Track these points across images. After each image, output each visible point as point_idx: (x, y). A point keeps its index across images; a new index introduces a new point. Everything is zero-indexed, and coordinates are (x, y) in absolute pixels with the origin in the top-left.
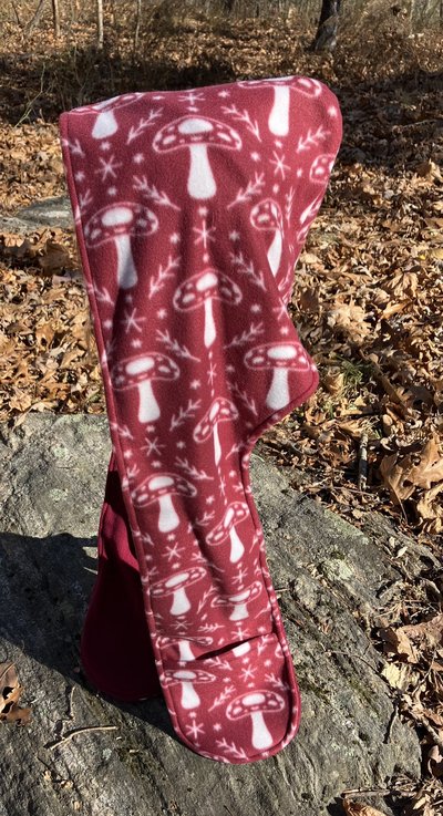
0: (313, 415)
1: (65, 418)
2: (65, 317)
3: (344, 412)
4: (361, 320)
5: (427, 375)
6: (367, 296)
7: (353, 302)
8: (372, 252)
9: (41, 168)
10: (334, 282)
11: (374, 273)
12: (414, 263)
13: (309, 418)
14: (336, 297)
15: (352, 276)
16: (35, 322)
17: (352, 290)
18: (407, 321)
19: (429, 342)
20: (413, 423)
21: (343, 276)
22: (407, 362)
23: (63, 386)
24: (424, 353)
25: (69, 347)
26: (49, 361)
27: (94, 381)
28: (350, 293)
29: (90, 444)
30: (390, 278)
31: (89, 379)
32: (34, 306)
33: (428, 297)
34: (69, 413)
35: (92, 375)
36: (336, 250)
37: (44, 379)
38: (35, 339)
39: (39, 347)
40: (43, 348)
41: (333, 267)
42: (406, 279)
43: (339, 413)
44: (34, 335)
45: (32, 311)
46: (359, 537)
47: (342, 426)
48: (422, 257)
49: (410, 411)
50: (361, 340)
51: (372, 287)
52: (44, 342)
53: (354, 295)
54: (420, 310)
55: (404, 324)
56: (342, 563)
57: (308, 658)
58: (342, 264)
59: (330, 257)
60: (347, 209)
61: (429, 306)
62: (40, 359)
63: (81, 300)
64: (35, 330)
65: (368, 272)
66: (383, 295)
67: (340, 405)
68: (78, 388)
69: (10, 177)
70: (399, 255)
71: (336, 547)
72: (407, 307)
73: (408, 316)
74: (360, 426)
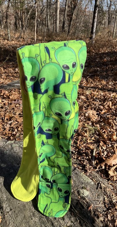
0: (80, 142)
1: (9, 142)
2: (14, 112)
3: (89, 141)
4: (95, 114)
5: (113, 131)
6: (97, 108)
7: (93, 109)
8: (100, 95)
9: (16, 73)
10: (88, 103)
11: (100, 101)
12: (111, 98)
13: (79, 143)
14: (89, 108)
15: (94, 102)
16: (5, 114)
17: (93, 106)
18: (108, 115)
19: (114, 121)
20: (109, 145)
21: (92, 102)
22: (107, 127)
23: (10, 132)
24: (112, 124)
25: (13, 121)
26: (8, 125)
27: (19, 131)
28: (93, 107)
29: (15, 150)
30: (104, 103)
31: (18, 130)
32: (6, 109)
33: (115, 108)
34: (11, 140)
35: (18, 129)
36: (90, 95)
37: (6, 130)
38: (5, 119)
39: (6, 121)
40: (7, 121)
41: (89, 99)
42: (108, 103)
43: (87, 142)
44: (4, 117)
45: (6, 111)
46: (90, 182)
47: (88, 146)
48: (114, 97)
49: (108, 142)
50: (95, 120)
51: (99, 105)
52: (7, 119)
53: (94, 107)
54: (112, 112)
55: (107, 116)
56: (85, 191)
57: (72, 223)
58: (91, 99)
59: (88, 97)
60: (94, 84)
61: (115, 110)
62: (6, 124)
63: (19, 108)
64: (5, 116)
65: (98, 101)
66: (102, 107)
67: (88, 139)
68: (14, 133)
69: (7, 75)
70: (107, 96)
71: (83, 185)
72: (108, 111)
73: (108, 113)
74: (93, 146)
